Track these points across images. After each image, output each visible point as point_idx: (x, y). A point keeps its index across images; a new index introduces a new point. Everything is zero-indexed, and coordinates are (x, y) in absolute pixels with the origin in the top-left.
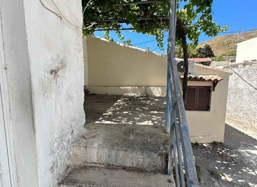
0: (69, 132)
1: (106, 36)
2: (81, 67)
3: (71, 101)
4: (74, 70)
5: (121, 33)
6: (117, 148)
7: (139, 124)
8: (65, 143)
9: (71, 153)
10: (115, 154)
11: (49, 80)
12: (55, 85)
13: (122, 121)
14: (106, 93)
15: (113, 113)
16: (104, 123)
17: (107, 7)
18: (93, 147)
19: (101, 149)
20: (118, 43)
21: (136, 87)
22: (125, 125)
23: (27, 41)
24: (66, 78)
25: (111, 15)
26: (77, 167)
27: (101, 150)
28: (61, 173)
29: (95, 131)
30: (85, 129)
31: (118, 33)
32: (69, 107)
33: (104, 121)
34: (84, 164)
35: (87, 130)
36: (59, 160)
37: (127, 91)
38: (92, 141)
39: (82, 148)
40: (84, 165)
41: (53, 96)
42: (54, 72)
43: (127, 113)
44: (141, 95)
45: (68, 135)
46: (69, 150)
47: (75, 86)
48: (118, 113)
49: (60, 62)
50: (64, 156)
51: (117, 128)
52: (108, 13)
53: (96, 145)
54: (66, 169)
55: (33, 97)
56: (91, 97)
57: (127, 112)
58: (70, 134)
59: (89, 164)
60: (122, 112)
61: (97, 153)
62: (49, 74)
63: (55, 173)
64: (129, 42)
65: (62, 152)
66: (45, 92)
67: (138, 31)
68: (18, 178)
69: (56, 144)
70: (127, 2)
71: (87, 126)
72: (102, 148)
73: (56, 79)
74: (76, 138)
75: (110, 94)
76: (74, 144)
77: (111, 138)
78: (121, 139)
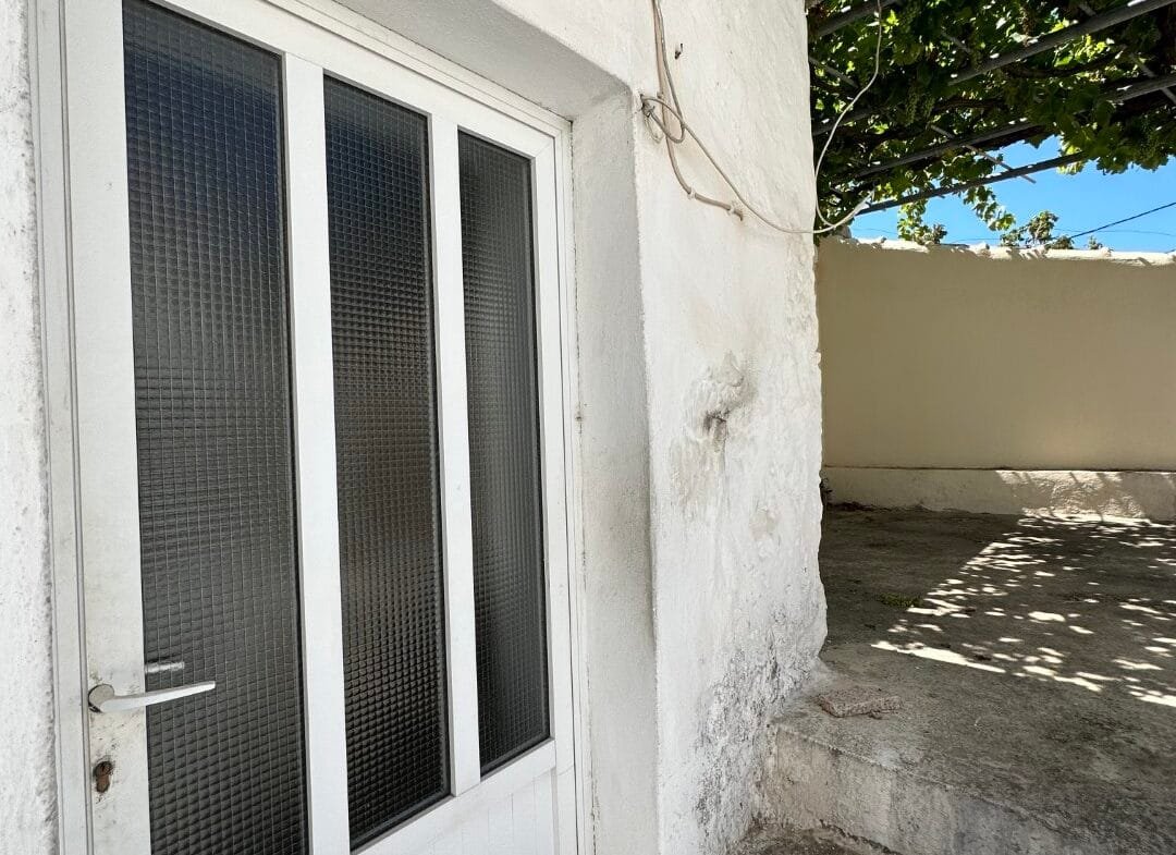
0: (762, 668)
1: (907, 228)
2: (808, 389)
3: (771, 534)
4: (784, 404)
5: (993, 197)
6: (1008, 803)
7: (1153, 697)
8: (748, 715)
9: (771, 761)
10: (996, 838)
11: (699, 453)
12: (717, 473)
13: (1029, 664)
14: (917, 503)
15: (967, 612)
16: (918, 653)
17: (917, 100)
18: (872, 761)
19: (914, 785)
20: (976, 248)
21: (1113, 476)
22: (1052, 688)
23: (643, 323)
24: (752, 439)
25: (937, 129)
26: (796, 839)
27: (913, 790)
28: (734, 838)
29: (878, 687)
30: (824, 667)
31: (977, 198)
32: (761, 560)
33: (919, 648)
34: (826, 835)
35: (836, 675)
36: (724, 779)
37: (1044, 496)
38: (863, 731)
39: (820, 758)
40: (830, 838)
41: (712, 512)
42: (715, 421)
43: (1053, 621)
44: (1147, 521)
45: (758, 679)
46: (763, 747)
47: (787, 475)
48: (997, 613)
49: (736, 382)
50: (743, 769)
51: (998, 696)
52: (921, 123)
53: (886, 757)
54: (750, 831)
55: (653, 515)
56: (841, 517)
57: (1059, 618)
58: (765, 678)
59: (852, 842)
60: (1025, 612)
61: (896, 798)
62: (700, 430)
63: (710, 827)
64: (1043, 228)
65: (735, 747)
66: (688, 498)
67: (1114, 163)
68: (595, 801)
69: (716, 709)
70: (1035, 40)
71: (831, 653)
72: (919, 782)
73: (720, 447)
74: (790, 701)
75: (939, 509)
76: (785, 728)
77: (968, 743)
78: (1032, 761)
